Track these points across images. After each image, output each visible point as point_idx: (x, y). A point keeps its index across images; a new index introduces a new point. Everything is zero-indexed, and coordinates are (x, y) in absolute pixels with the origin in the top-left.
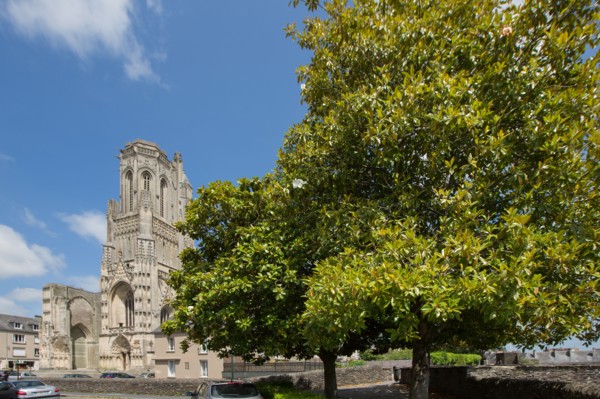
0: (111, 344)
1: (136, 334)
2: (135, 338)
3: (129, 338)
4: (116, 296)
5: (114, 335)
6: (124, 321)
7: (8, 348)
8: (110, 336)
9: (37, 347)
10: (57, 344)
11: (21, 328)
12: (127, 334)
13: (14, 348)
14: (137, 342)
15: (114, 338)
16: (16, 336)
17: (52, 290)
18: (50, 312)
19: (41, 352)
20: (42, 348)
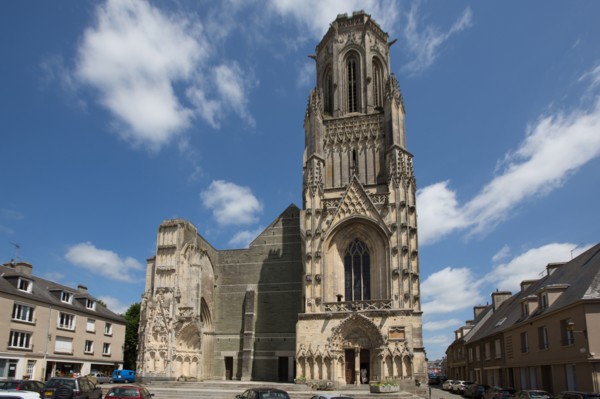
0: (328, 333)
1: (394, 314)
2: (390, 322)
3: (377, 322)
4: (334, 246)
5: (336, 316)
6: (342, 292)
7: (50, 337)
8: (327, 318)
9: (90, 337)
10: (184, 331)
11: (70, 302)
12: (373, 314)
13: (59, 338)
14: (400, 330)
15: (336, 323)
16: (62, 316)
17: (181, 231)
18: (173, 271)
19: (150, 345)
20: (152, 338)
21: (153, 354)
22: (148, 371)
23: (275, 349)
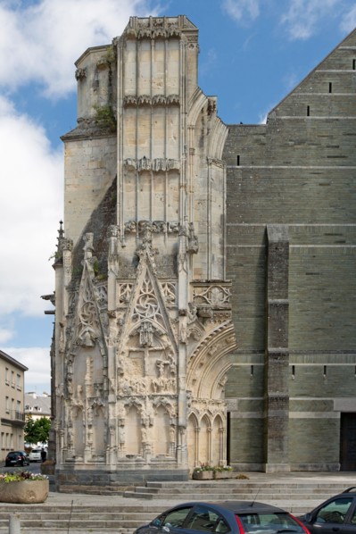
18: (175, 172)
19: (124, 382)
20: (127, 363)
21: (133, 407)
22: (122, 456)
23: (332, 393)
